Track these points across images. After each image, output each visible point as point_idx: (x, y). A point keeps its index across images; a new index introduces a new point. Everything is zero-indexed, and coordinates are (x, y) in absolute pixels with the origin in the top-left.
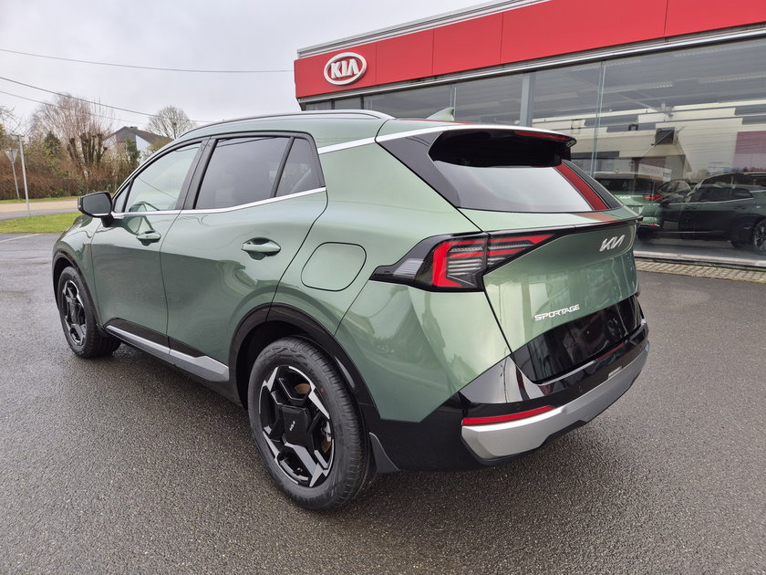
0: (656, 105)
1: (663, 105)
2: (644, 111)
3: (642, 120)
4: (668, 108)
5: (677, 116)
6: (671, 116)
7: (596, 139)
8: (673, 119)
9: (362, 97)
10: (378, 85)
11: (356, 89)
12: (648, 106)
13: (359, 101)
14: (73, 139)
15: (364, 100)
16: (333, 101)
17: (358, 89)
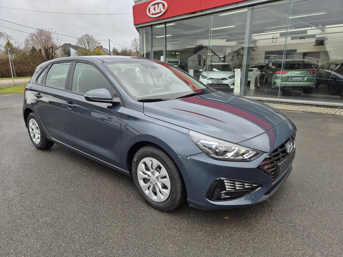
7: (286, 45)
8: (325, 32)
9: (165, 23)
10: (173, 17)
11: (162, 19)
12: (313, 26)
13: (164, 26)
14: (40, 49)
15: (167, 25)
16: (152, 26)
17: (164, 19)
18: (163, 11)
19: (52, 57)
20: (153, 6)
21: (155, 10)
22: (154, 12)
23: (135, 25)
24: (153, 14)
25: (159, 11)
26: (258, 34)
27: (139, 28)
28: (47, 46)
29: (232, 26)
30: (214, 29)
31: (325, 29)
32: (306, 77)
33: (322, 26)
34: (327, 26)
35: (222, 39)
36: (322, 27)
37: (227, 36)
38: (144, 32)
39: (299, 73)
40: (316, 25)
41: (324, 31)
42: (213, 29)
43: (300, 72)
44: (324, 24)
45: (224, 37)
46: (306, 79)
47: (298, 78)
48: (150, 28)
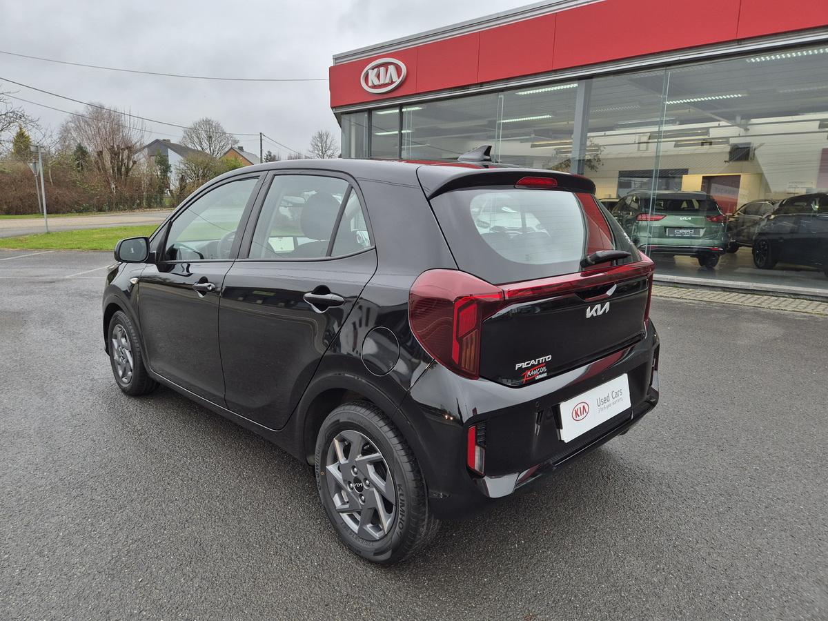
1: (738, 118)
2: (715, 124)
3: (714, 133)
5: (755, 130)
6: (747, 130)
8: (749, 133)
9: (401, 106)
10: (419, 93)
11: (395, 98)
12: (721, 119)
13: (398, 111)
15: (403, 110)
16: (370, 111)
17: (397, 97)
18: (397, 81)
19: (128, 170)
20: (376, 70)
21: (378, 77)
22: (376, 82)
23: (332, 108)
24: (375, 87)
25: (387, 81)
26: (602, 133)
27: (342, 113)
29: (546, 117)
30: (507, 121)
31: (749, 127)
32: (702, 228)
33: (741, 119)
34: (754, 121)
35: (522, 141)
36: (743, 122)
37: (533, 136)
38: (352, 123)
39: (688, 221)
40: (730, 117)
41: (749, 130)
42: (504, 121)
43: (690, 218)
44: (748, 116)
45: (528, 137)
46: (702, 232)
47: (685, 231)
48: (366, 115)
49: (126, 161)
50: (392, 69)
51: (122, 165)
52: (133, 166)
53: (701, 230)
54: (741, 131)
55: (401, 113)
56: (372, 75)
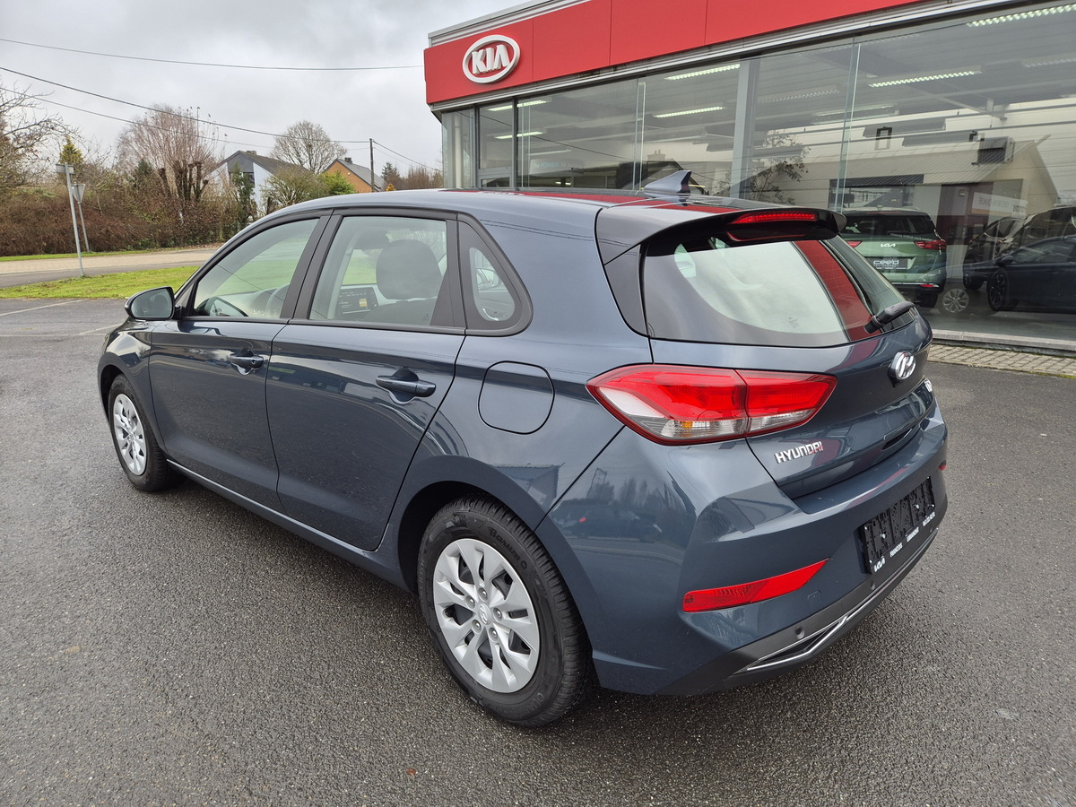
0: (977, 102)
1: (990, 103)
2: (954, 112)
3: (951, 126)
4: (998, 108)
5: (1013, 119)
6: (1003, 119)
8: (1007, 124)
9: (515, 100)
10: (536, 82)
11: (507, 89)
13: (511, 107)
14: (163, 170)
15: (519, 105)
16: (477, 107)
17: (509, 88)
18: (509, 66)
19: (198, 192)
20: (481, 51)
21: (485, 61)
22: (483, 69)
23: (430, 104)
24: (481, 75)
25: (496, 66)
27: (444, 112)
28: (184, 161)
29: (715, 109)
31: (1006, 115)
32: (911, 258)
34: (1013, 107)
38: (456, 124)
39: (892, 248)
42: (661, 116)
43: (895, 245)
46: (910, 263)
47: (888, 262)
48: (472, 113)
49: (194, 180)
50: (501, 48)
51: (190, 187)
52: (204, 187)
53: (909, 260)
54: (995, 121)
55: (516, 109)
56: (477, 57)
